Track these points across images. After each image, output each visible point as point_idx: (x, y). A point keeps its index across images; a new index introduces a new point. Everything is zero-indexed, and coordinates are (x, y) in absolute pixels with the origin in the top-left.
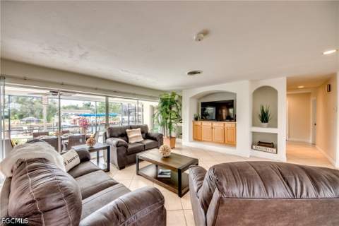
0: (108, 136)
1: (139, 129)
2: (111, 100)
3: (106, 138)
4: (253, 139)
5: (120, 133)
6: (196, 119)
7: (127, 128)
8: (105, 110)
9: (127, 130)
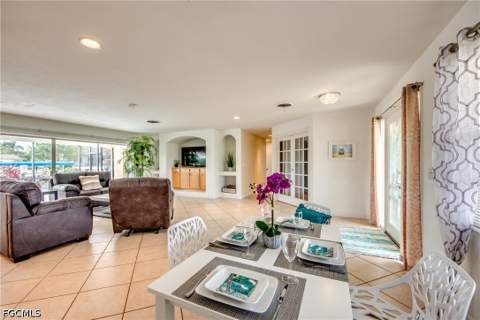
0: (55, 181)
1: (97, 176)
2: (58, 142)
3: (53, 185)
4: (226, 181)
5: (71, 180)
6: (176, 166)
7: (80, 174)
8: (50, 155)
9: (81, 177)
